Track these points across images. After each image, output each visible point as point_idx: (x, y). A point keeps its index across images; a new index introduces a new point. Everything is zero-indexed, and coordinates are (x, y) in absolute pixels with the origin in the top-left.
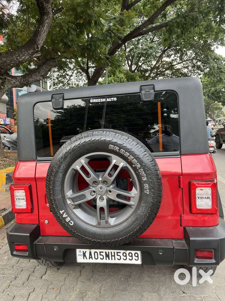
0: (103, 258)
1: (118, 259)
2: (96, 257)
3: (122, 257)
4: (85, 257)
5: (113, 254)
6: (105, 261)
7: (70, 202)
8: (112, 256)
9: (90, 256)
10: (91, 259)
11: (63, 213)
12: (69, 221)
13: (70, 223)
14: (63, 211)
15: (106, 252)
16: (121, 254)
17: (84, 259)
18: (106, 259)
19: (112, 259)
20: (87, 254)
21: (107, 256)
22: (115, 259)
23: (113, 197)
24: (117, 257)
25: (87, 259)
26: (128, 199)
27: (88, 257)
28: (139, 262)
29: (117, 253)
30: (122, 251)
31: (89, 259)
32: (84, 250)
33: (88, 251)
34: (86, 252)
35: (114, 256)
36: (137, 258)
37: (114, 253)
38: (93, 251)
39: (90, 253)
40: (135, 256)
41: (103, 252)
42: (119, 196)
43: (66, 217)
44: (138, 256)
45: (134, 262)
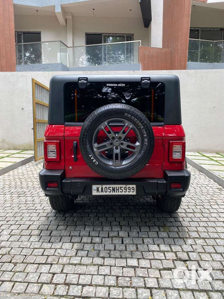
0: (111, 191)
1: (120, 192)
2: (106, 191)
3: (124, 190)
4: (98, 191)
5: (117, 189)
6: (112, 193)
7: (96, 150)
8: (117, 190)
9: (101, 190)
10: (102, 192)
11: (91, 156)
12: (95, 162)
13: (95, 163)
14: (91, 155)
15: (113, 187)
16: (123, 189)
17: (97, 192)
18: (113, 192)
19: (117, 192)
20: (100, 189)
21: (114, 190)
22: (119, 192)
23: (124, 147)
24: (120, 190)
25: (99, 192)
26: (134, 148)
27: (100, 191)
28: (135, 193)
29: (120, 187)
30: (124, 186)
31: (101, 192)
32: (98, 186)
33: (100, 186)
34: (99, 187)
35: (118, 190)
36: (133, 191)
37: (118, 187)
38: (104, 186)
39: (102, 188)
40: (132, 189)
41: (111, 187)
42: (128, 146)
43: (93, 159)
44: (134, 190)
45: (131, 193)
